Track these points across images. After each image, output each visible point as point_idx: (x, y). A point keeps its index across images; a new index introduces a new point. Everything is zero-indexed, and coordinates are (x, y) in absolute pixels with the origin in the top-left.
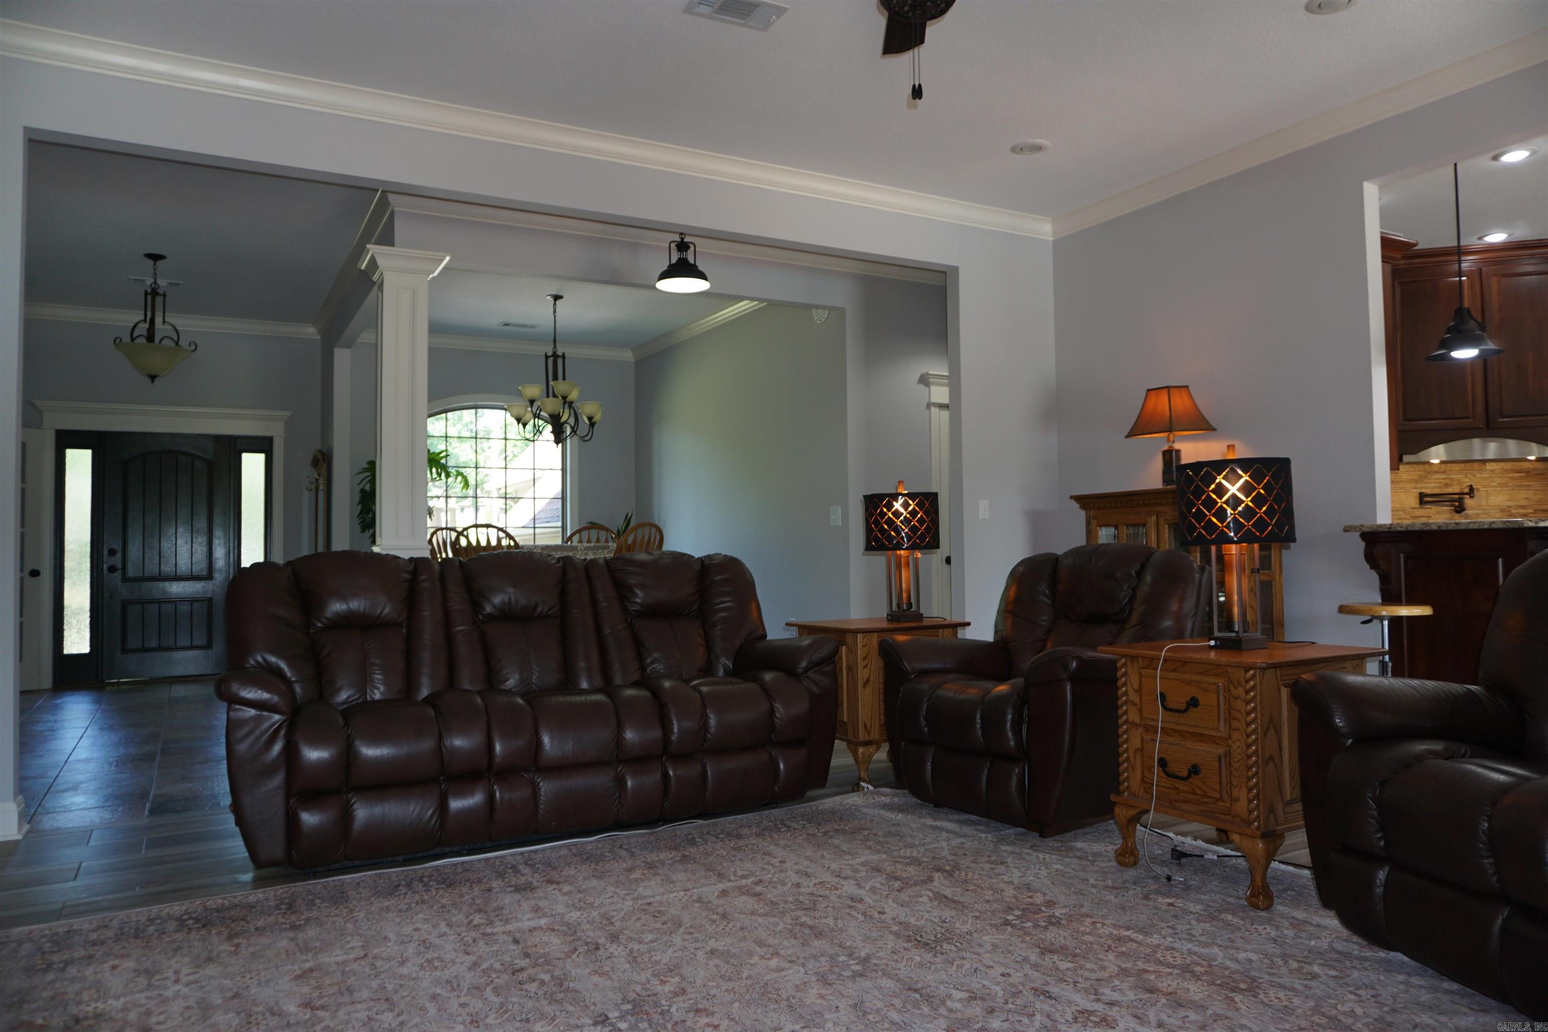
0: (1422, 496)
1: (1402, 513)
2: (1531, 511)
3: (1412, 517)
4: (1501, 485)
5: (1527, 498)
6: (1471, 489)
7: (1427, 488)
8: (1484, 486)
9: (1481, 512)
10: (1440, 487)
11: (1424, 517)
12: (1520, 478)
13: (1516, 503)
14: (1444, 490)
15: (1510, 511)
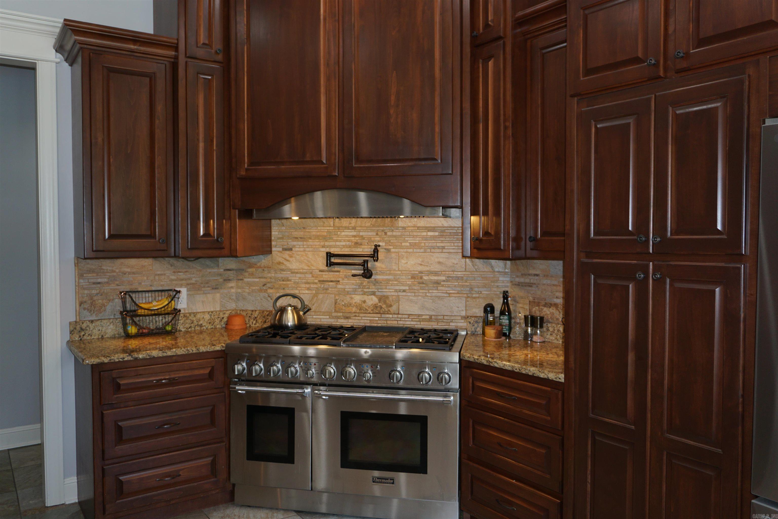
0: (329, 255)
1: (309, 276)
2: (444, 278)
3: (319, 281)
4: (413, 245)
5: (439, 263)
6: (376, 250)
7: (335, 246)
8: (395, 247)
9: (391, 277)
10: (350, 247)
11: (332, 281)
12: (433, 237)
13: (427, 269)
14: (353, 249)
15: (421, 278)
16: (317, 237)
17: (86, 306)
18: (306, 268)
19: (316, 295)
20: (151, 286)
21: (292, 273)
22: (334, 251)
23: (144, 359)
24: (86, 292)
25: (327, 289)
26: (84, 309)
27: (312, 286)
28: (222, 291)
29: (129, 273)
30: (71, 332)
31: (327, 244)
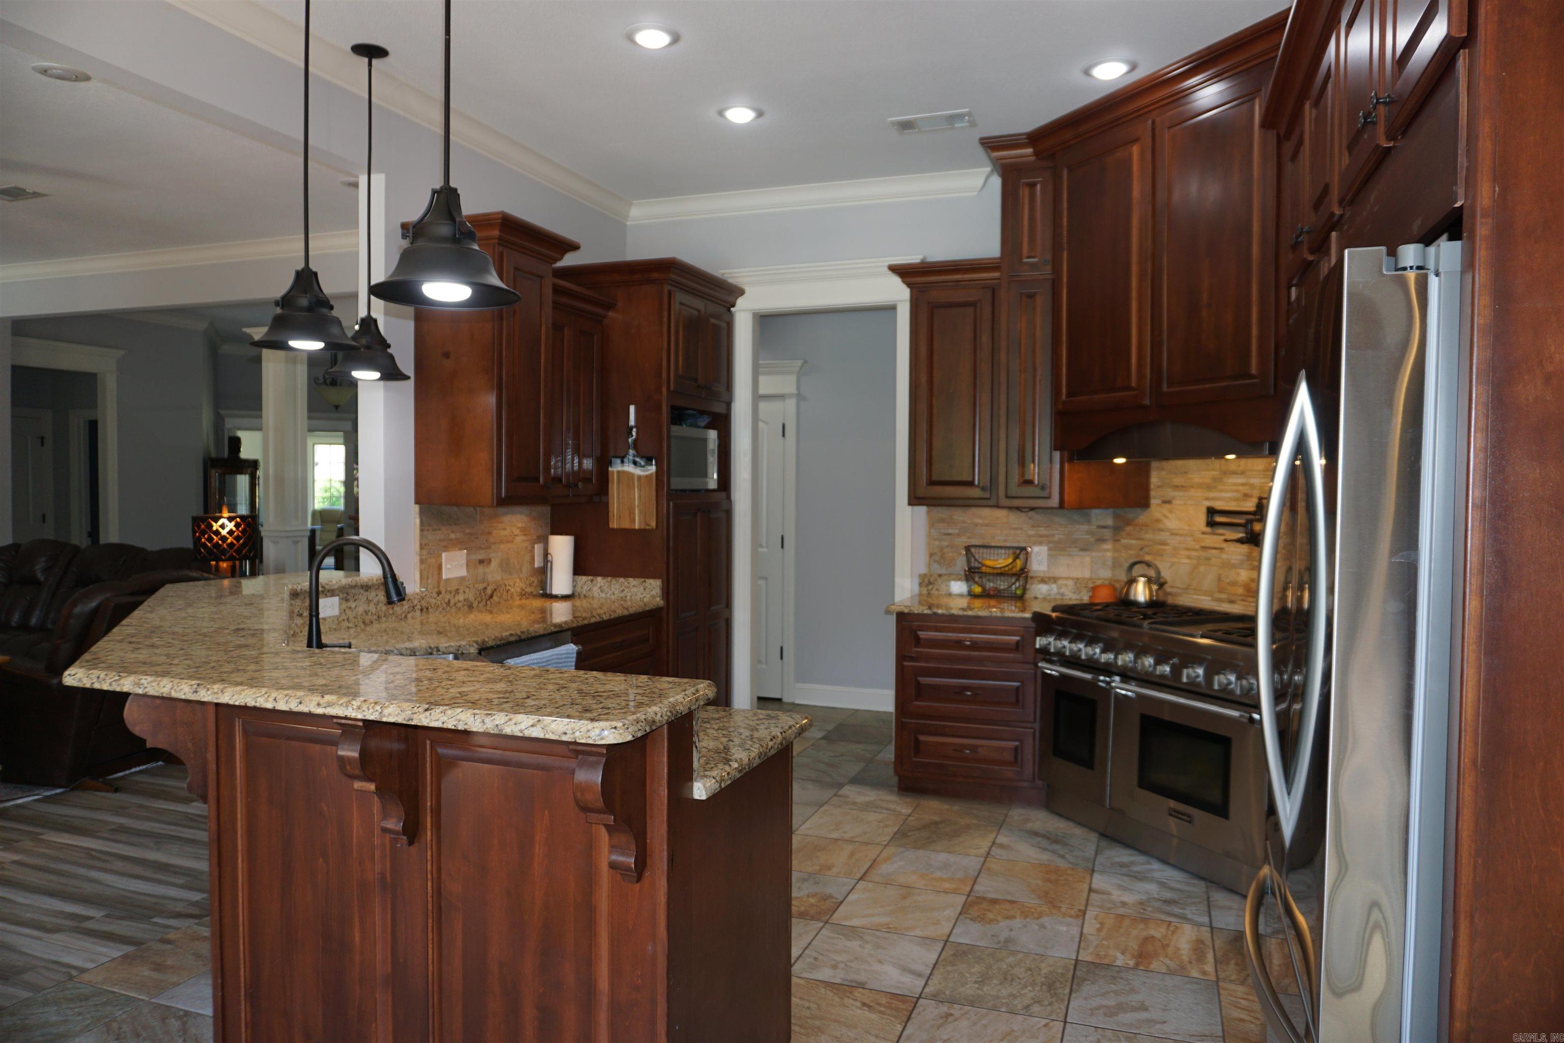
0: (1211, 512)
1: (1189, 539)
3: (1201, 547)
6: (1260, 505)
7: (1219, 499)
11: (1214, 548)
16: (1200, 486)
17: (937, 558)
18: (1187, 528)
19: (1196, 567)
20: (1005, 541)
21: (1173, 534)
22: (1219, 505)
23: (943, 615)
24: (937, 543)
25: (1208, 559)
26: (935, 561)
27: (1194, 554)
28: (1094, 554)
29: (982, 525)
30: (920, 584)
31: (1211, 495)
